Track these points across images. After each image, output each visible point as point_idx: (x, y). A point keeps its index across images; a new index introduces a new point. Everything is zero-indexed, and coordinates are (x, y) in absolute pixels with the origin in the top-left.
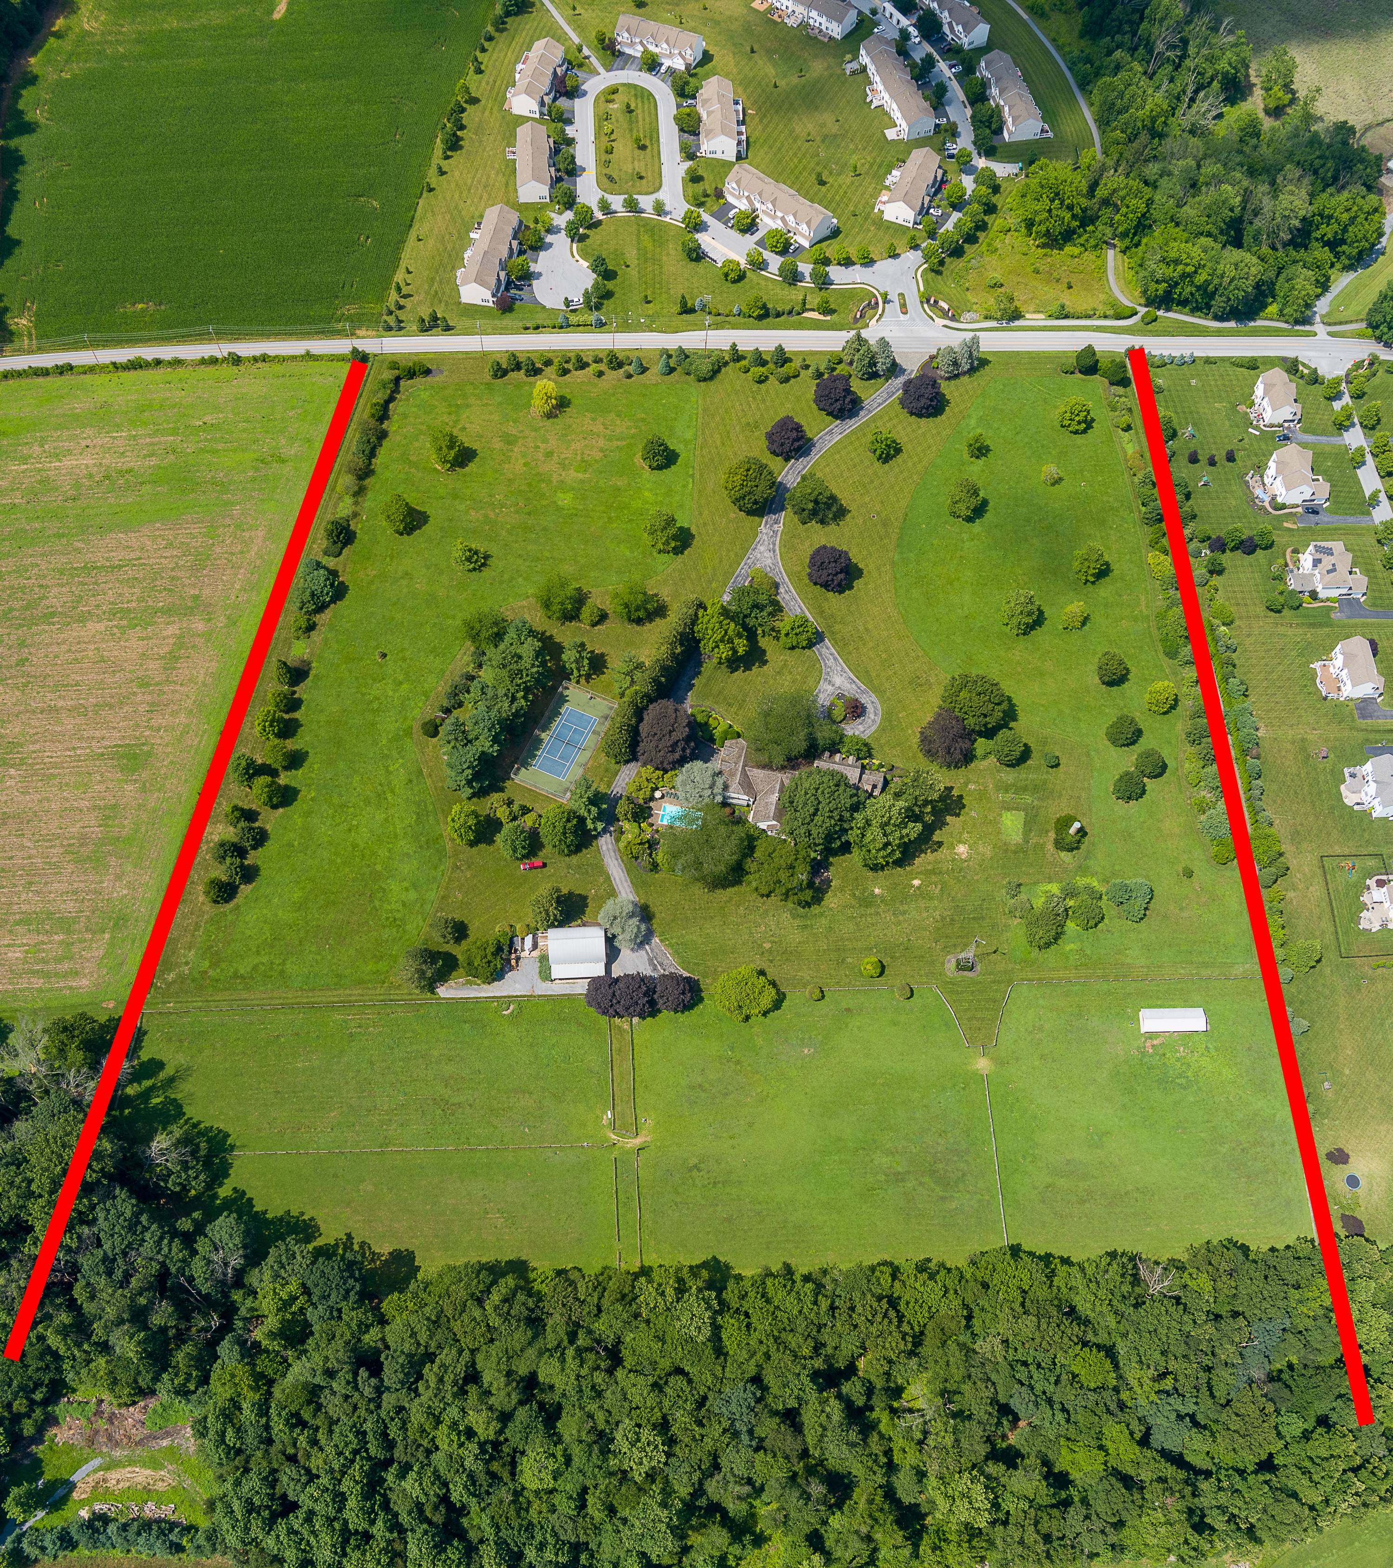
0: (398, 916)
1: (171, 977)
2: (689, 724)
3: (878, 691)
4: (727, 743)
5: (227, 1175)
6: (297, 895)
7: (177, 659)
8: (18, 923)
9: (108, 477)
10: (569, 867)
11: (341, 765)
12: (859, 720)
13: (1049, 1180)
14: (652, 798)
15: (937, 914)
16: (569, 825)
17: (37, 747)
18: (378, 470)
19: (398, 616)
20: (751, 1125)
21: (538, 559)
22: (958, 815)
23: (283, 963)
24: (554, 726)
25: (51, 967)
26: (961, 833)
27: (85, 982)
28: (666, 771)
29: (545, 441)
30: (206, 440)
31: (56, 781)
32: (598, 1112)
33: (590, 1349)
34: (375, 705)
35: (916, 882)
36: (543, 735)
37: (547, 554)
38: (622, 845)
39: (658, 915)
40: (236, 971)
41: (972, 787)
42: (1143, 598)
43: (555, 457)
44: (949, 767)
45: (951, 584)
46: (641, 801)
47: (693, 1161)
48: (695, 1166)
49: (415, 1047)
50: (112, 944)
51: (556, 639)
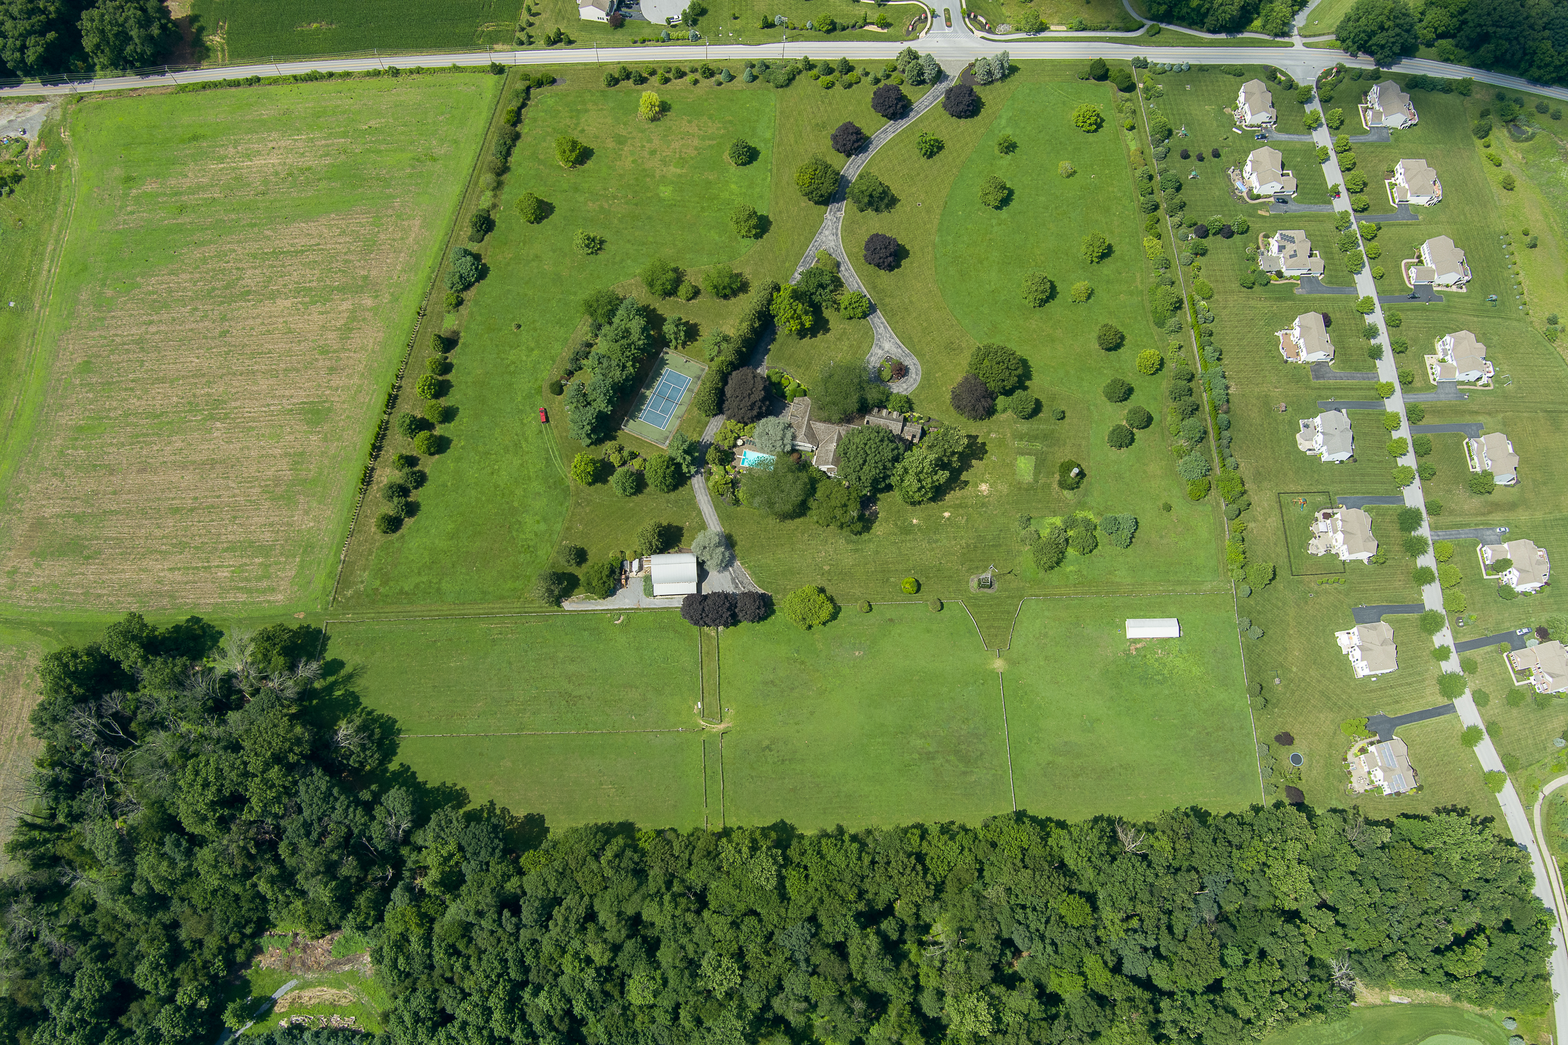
0: (531, 543)
1: (349, 593)
2: (765, 389)
3: (919, 354)
4: (796, 400)
5: (395, 754)
6: (450, 527)
7: (350, 330)
8: (226, 550)
9: (290, 174)
10: (668, 501)
11: (485, 419)
12: (903, 380)
13: (1050, 759)
14: (735, 445)
15: (963, 542)
16: (668, 471)
17: (238, 403)
18: (513, 167)
19: (530, 293)
20: (812, 713)
21: (644, 244)
22: (981, 459)
23: (440, 582)
24: (656, 384)
25: (253, 584)
26: (983, 474)
27: (280, 597)
28: (746, 424)
29: (650, 141)
30: (371, 142)
31: (254, 433)
32: (691, 703)
33: (682, 895)
34: (512, 368)
35: (947, 514)
36: (648, 393)
37: (650, 239)
38: (710, 484)
39: (739, 544)
40: (402, 588)
41: (993, 435)
42: (1138, 275)
43: (658, 156)
44: (975, 419)
45: (981, 263)
46: (726, 448)
47: (766, 743)
48: (767, 747)
49: (544, 650)
50: (302, 567)
51: (659, 312)
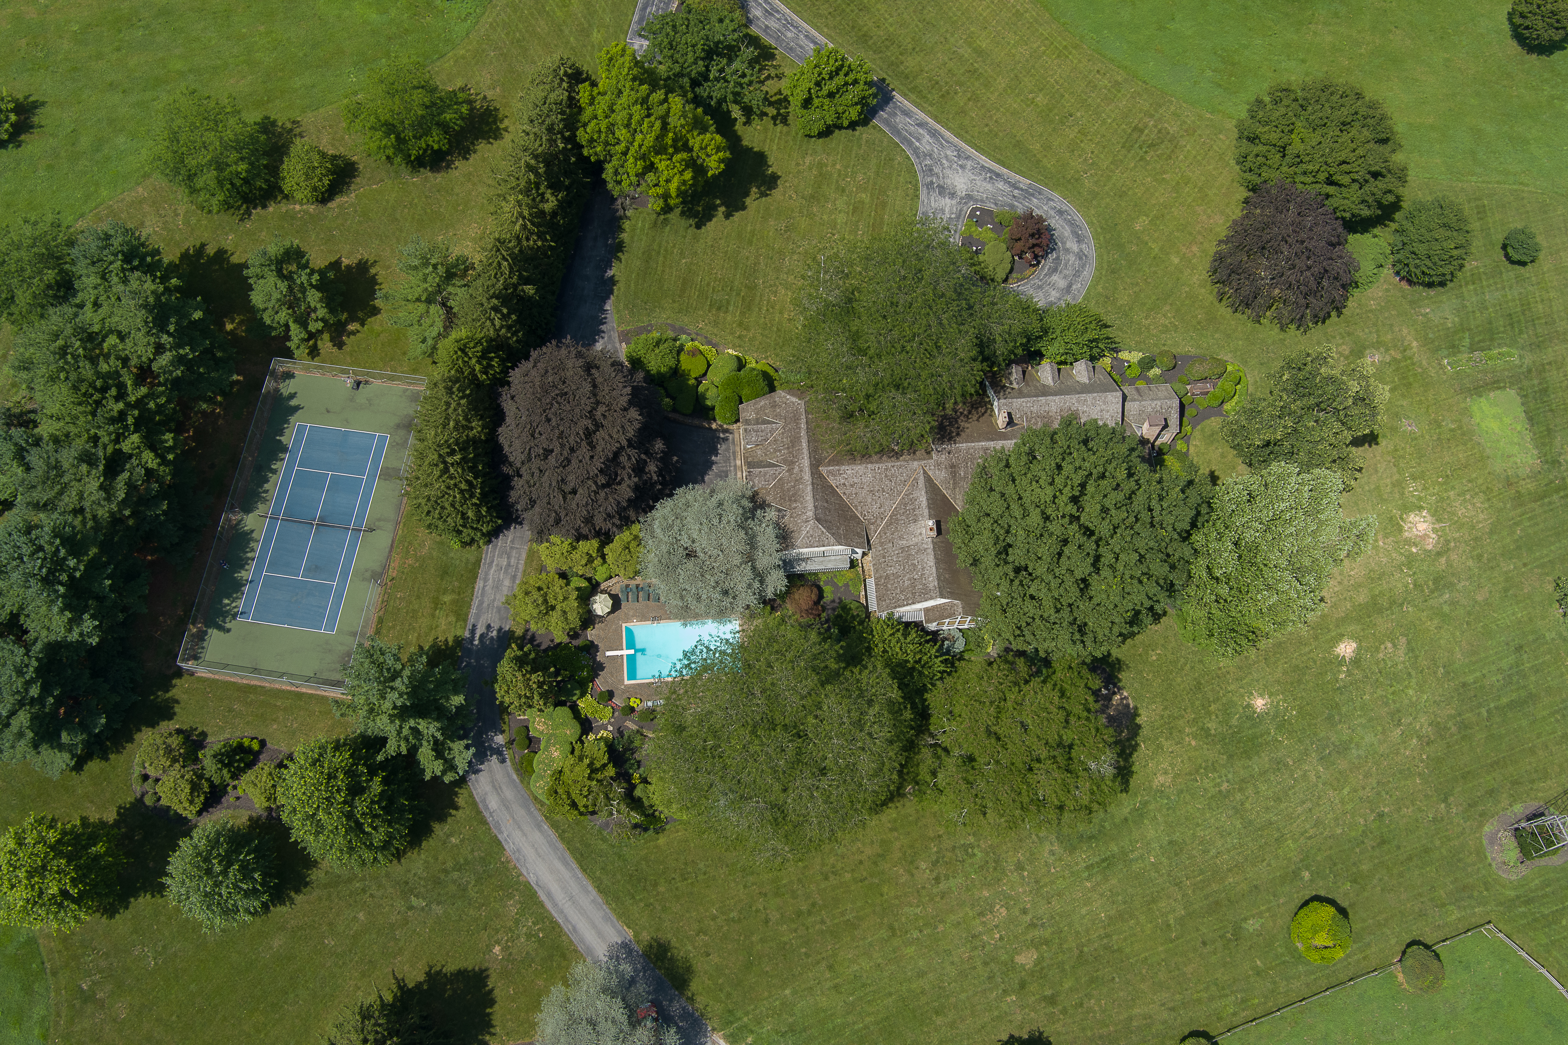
2: (637, 399)
4: (748, 411)
10: (407, 889)
12: (1047, 264)
14: (589, 619)
15: (1423, 724)
21: (158, 82)
24: (273, 486)
26: (1399, 485)
28: (606, 538)
35: (1346, 649)
36: (250, 521)
38: (540, 785)
39: (700, 965)
41: (1373, 362)
44: (1300, 322)
46: (560, 637)
51: (231, 261)
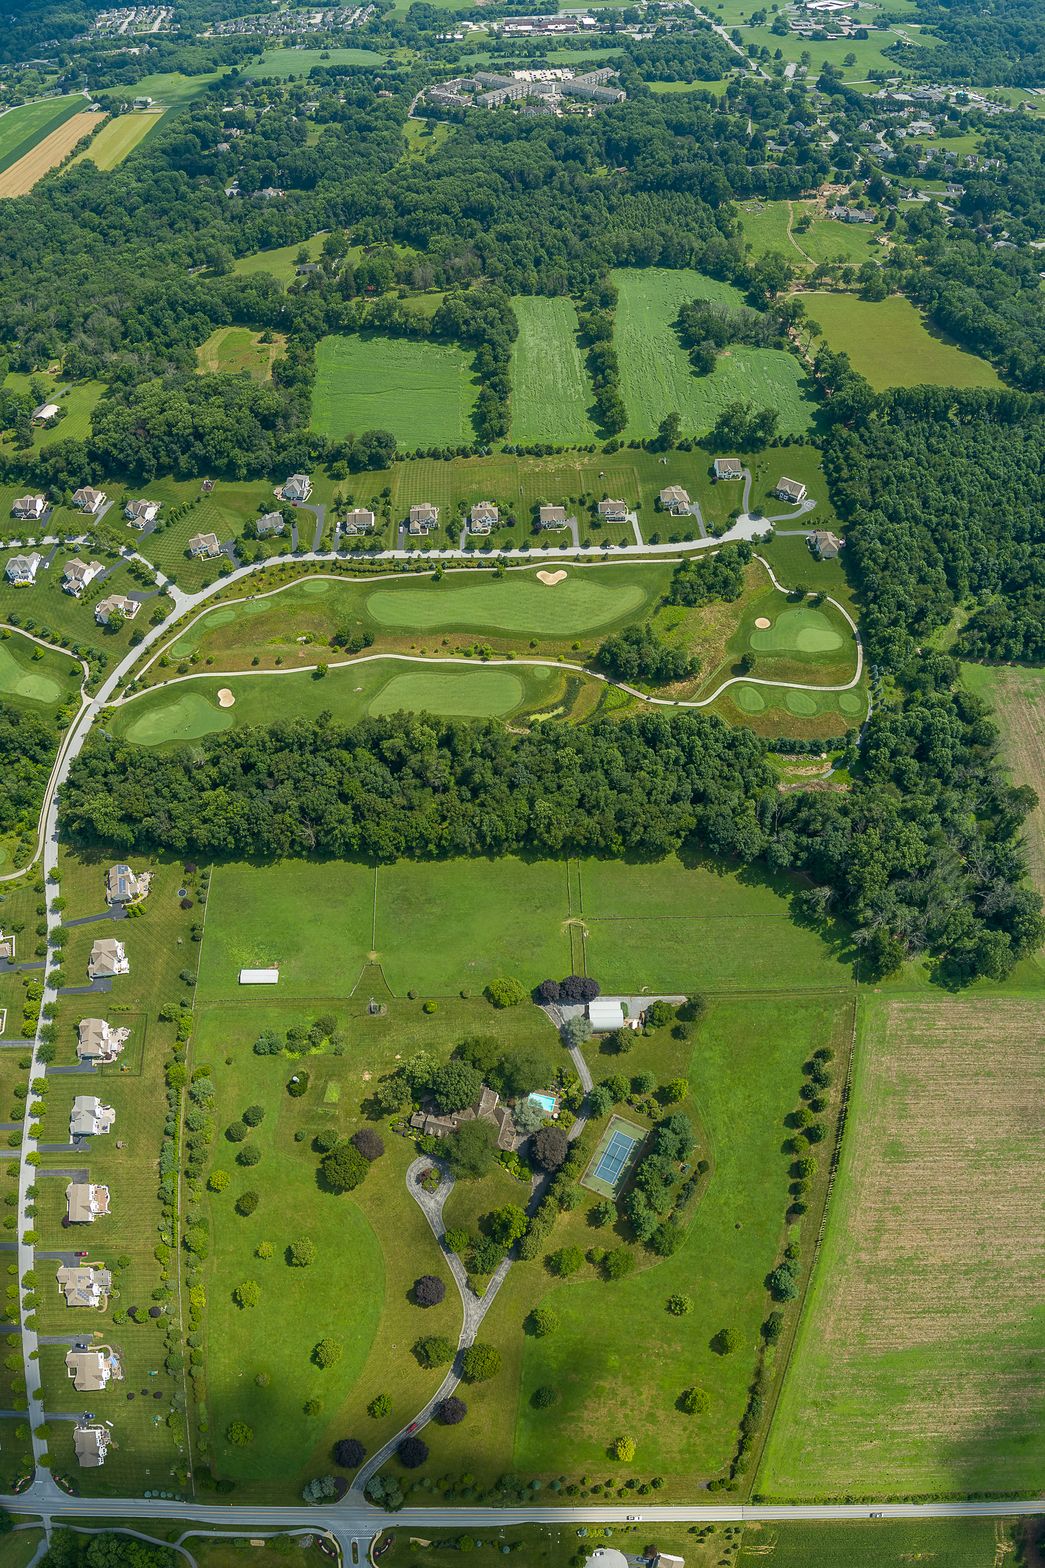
0: (715, 1042)
1: (846, 1008)
3: (407, 1196)
6: (778, 1055)
9: (940, 1394)
11: (759, 1143)
12: (422, 1171)
13: (347, 899)
14: (560, 1113)
18: (746, 1392)
19: (729, 1259)
21: (633, 1306)
22: (366, 1100)
23: (780, 1015)
24: (623, 1170)
25: (918, 1015)
26: (366, 1088)
27: (896, 1005)
28: (550, 1129)
29: (627, 1416)
30: (871, 1426)
32: (591, 937)
34: (741, 1187)
35: (398, 1057)
36: (629, 1164)
37: (627, 1310)
38: (579, 1083)
39: (558, 1042)
40: (807, 1011)
41: (355, 1120)
43: (620, 1400)
44: (368, 1134)
45: (346, 1285)
46: (567, 1112)
47: (539, 911)
50: (885, 1027)
51: (620, 1237)
